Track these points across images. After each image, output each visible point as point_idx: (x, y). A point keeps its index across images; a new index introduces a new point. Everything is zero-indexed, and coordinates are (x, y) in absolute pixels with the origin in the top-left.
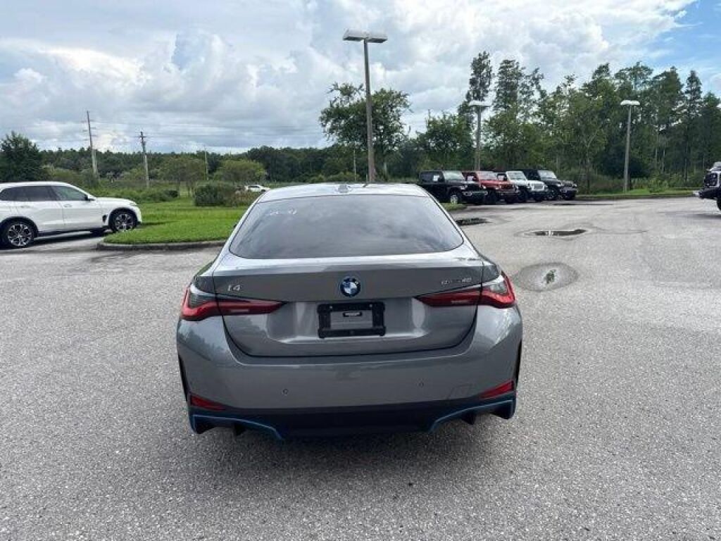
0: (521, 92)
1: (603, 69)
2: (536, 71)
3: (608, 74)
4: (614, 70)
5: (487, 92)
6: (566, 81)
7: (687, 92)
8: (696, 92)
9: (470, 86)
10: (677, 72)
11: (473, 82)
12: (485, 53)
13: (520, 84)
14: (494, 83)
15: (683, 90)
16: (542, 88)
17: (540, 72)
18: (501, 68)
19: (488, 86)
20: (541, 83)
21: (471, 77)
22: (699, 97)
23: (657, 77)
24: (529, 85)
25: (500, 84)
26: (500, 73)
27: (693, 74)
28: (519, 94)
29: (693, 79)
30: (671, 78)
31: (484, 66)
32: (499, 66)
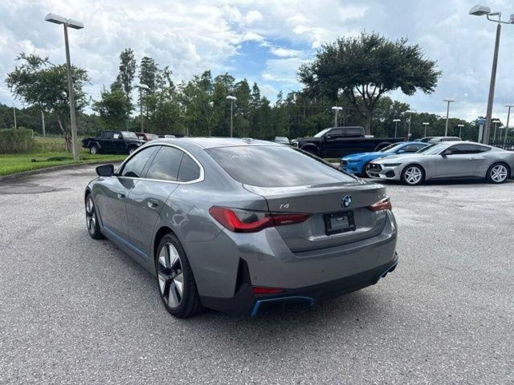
0: (157, 81)
1: (207, 74)
2: (167, 68)
3: (211, 78)
4: (214, 76)
5: (133, 77)
6: (194, 79)
7: (253, 95)
8: (257, 95)
9: (119, 71)
10: (248, 82)
11: (122, 69)
12: (130, 49)
13: (155, 75)
14: (138, 72)
15: (252, 93)
16: (172, 80)
17: (170, 69)
18: (143, 62)
19: (133, 73)
20: (171, 76)
21: (121, 65)
22: (259, 99)
23: (238, 83)
24: (162, 76)
25: (143, 73)
26: (142, 65)
27: (256, 84)
28: (155, 82)
29: (255, 87)
30: (244, 84)
31: (129, 59)
32: (141, 60)
